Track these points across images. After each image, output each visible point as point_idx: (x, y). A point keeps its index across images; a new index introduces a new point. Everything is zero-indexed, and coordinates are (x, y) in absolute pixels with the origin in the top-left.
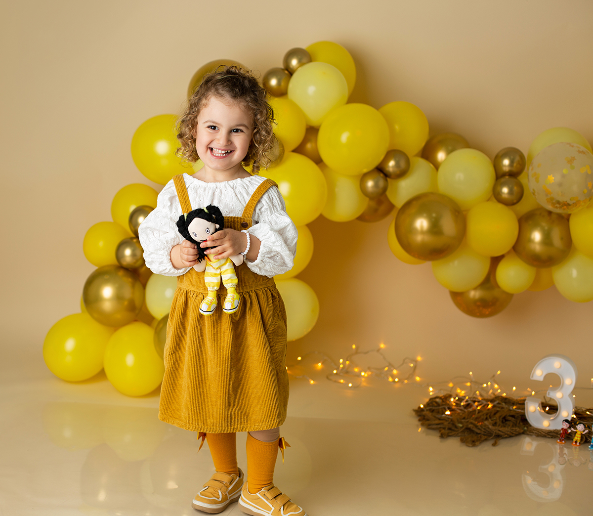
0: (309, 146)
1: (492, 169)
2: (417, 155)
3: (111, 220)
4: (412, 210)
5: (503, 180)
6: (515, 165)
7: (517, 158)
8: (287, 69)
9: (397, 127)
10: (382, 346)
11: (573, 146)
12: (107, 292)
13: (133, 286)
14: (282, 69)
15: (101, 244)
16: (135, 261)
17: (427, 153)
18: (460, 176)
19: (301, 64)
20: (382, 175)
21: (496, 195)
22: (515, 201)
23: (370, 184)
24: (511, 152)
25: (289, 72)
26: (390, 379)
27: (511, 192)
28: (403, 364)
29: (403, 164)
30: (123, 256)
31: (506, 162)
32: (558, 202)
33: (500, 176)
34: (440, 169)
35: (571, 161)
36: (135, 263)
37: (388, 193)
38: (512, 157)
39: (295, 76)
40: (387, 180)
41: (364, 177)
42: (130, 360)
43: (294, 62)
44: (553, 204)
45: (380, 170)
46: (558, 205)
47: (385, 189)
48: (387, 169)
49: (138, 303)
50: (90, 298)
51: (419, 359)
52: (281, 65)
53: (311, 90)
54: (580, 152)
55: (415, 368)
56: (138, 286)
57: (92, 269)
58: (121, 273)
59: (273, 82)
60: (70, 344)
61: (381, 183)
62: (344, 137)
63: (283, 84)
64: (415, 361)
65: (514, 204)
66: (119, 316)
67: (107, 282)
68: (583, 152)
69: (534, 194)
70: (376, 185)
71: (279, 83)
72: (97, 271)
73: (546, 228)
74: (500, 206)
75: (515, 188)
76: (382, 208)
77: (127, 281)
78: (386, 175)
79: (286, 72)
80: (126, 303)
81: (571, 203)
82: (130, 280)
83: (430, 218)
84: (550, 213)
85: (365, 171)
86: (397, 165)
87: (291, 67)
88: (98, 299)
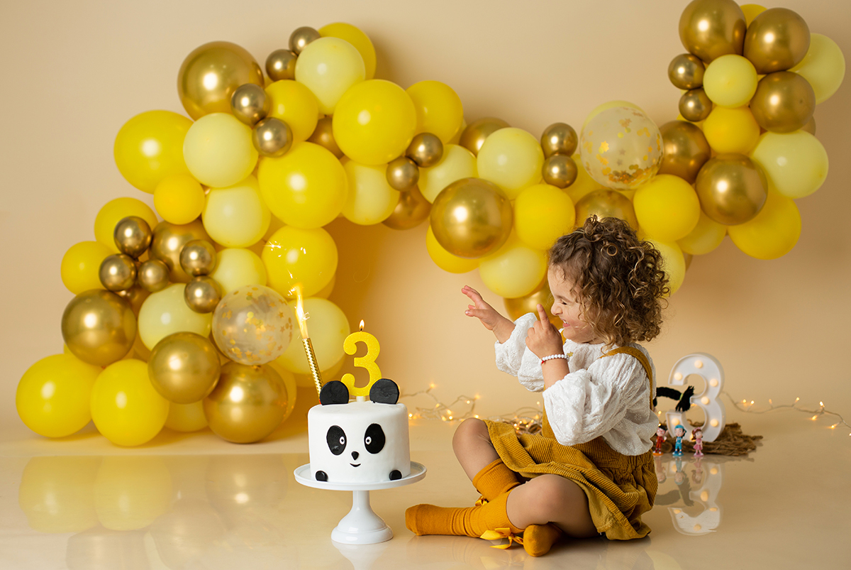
0: (324, 137)
1: (539, 149)
2: (452, 142)
3: (94, 239)
4: (449, 198)
5: (551, 159)
6: (565, 142)
7: (568, 134)
8: (294, 52)
9: (426, 110)
10: (433, 386)
11: (627, 109)
12: (90, 320)
13: (123, 313)
14: (289, 51)
15: (82, 266)
16: (122, 280)
17: (465, 140)
18: (502, 160)
19: (308, 41)
20: (411, 162)
21: (547, 179)
22: (568, 182)
23: (398, 173)
24: (560, 129)
25: (295, 53)
26: (444, 419)
27: (563, 172)
28: (457, 401)
29: (436, 149)
30: (108, 276)
31: (554, 140)
32: (617, 174)
33: (548, 157)
34: (479, 156)
35: (626, 123)
36: (123, 283)
37: (420, 183)
38: (561, 133)
39: (301, 56)
40: (418, 169)
41: (390, 165)
42: (121, 400)
43: (301, 43)
44: (611, 179)
45: (409, 156)
46: (616, 177)
47: (415, 179)
48: (417, 156)
49: (128, 332)
50: (70, 330)
51: (478, 397)
52: (287, 47)
53: (322, 68)
54: (635, 114)
55: (473, 407)
56: (129, 313)
57: (71, 297)
58: (107, 297)
59: (278, 66)
60: (48, 390)
61: (412, 171)
62: (364, 118)
63: (289, 67)
64: (473, 400)
65: (567, 186)
66: (106, 350)
67: (89, 307)
68: (640, 115)
69: (588, 169)
70: (406, 175)
71: (285, 67)
72: (76, 298)
73: (607, 210)
74: (551, 187)
75: (568, 167)
76: (418, 210)
77: (115, 306)
78: (417, 163)
79: (293, 54)
80: (114, 333)
81: (631, 172)
82: (118, 305)
83: (470, 204)
84: (610, 192)
85: (391, 157)
86: (429, 151)
87: (298, 48)
88: (79, 330)
